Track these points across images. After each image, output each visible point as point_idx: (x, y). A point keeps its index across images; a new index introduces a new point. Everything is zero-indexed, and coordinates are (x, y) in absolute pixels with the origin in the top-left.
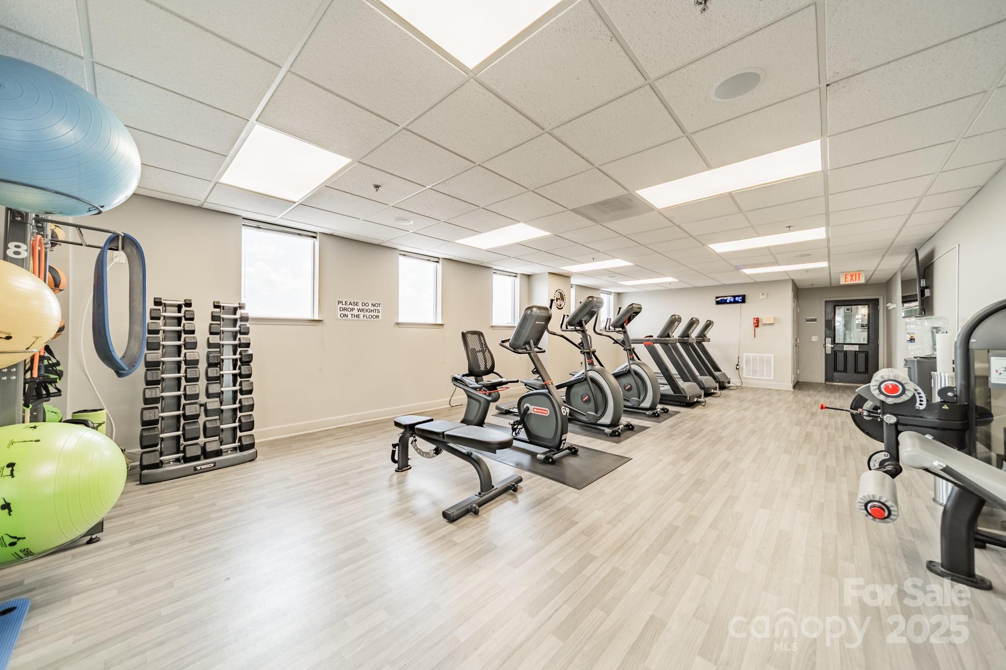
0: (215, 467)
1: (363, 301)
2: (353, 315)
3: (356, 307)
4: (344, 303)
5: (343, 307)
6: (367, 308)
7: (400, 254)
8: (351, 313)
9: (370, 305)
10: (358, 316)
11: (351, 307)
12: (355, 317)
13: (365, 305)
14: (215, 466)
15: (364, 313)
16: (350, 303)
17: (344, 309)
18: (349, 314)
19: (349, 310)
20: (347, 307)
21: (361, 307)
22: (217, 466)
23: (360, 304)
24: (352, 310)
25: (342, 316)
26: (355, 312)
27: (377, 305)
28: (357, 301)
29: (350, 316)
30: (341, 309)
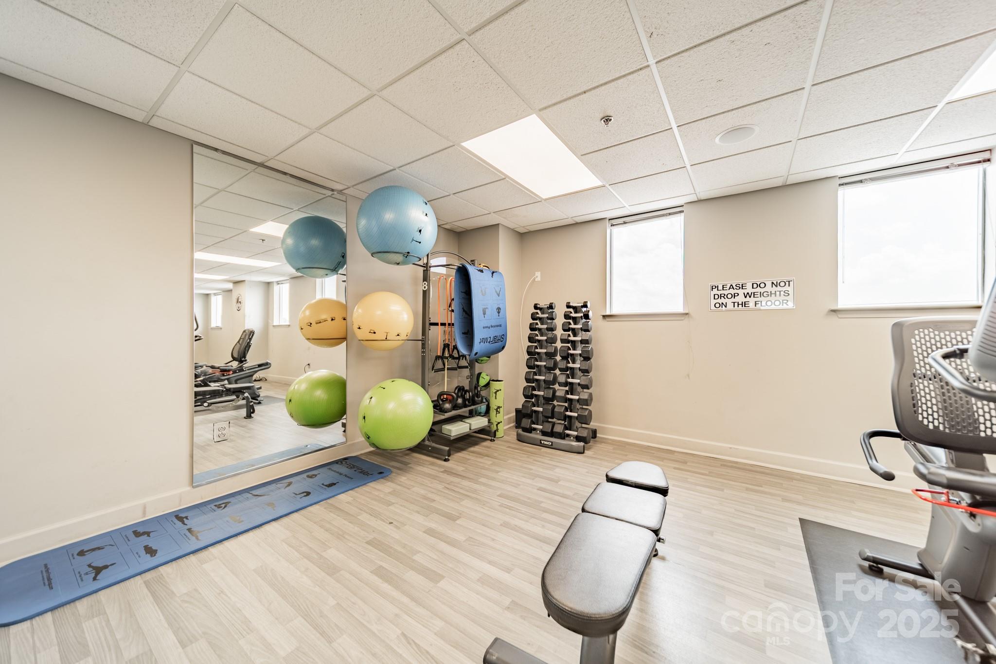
0: (551, 447)
1: (754, 281)
2: (736, 304)
3: (741, 292)
4: (720, 288)
5: (719, 293)
6: (762, 290)
7: (840, 185)
8: (733, 300)
9: (769, 284)
10: (744, 304)
11: (732, 291)
12: (740, 306)
13: (759, 286)
14: (552, 445)
15: (756, 299)
16: (731, 287)
17: (720, 296)
18: (729, 302)
19: (729, 296)
20: (726, 292)
21: (749, 290)
22: (553, 447)
23: (749, 286)
24: (734, 296)
25: (717, 305)
26: (740, 299)
27: (782, 284)
28: (743, 282)
29: (730, 306)
30: (716, 297)
